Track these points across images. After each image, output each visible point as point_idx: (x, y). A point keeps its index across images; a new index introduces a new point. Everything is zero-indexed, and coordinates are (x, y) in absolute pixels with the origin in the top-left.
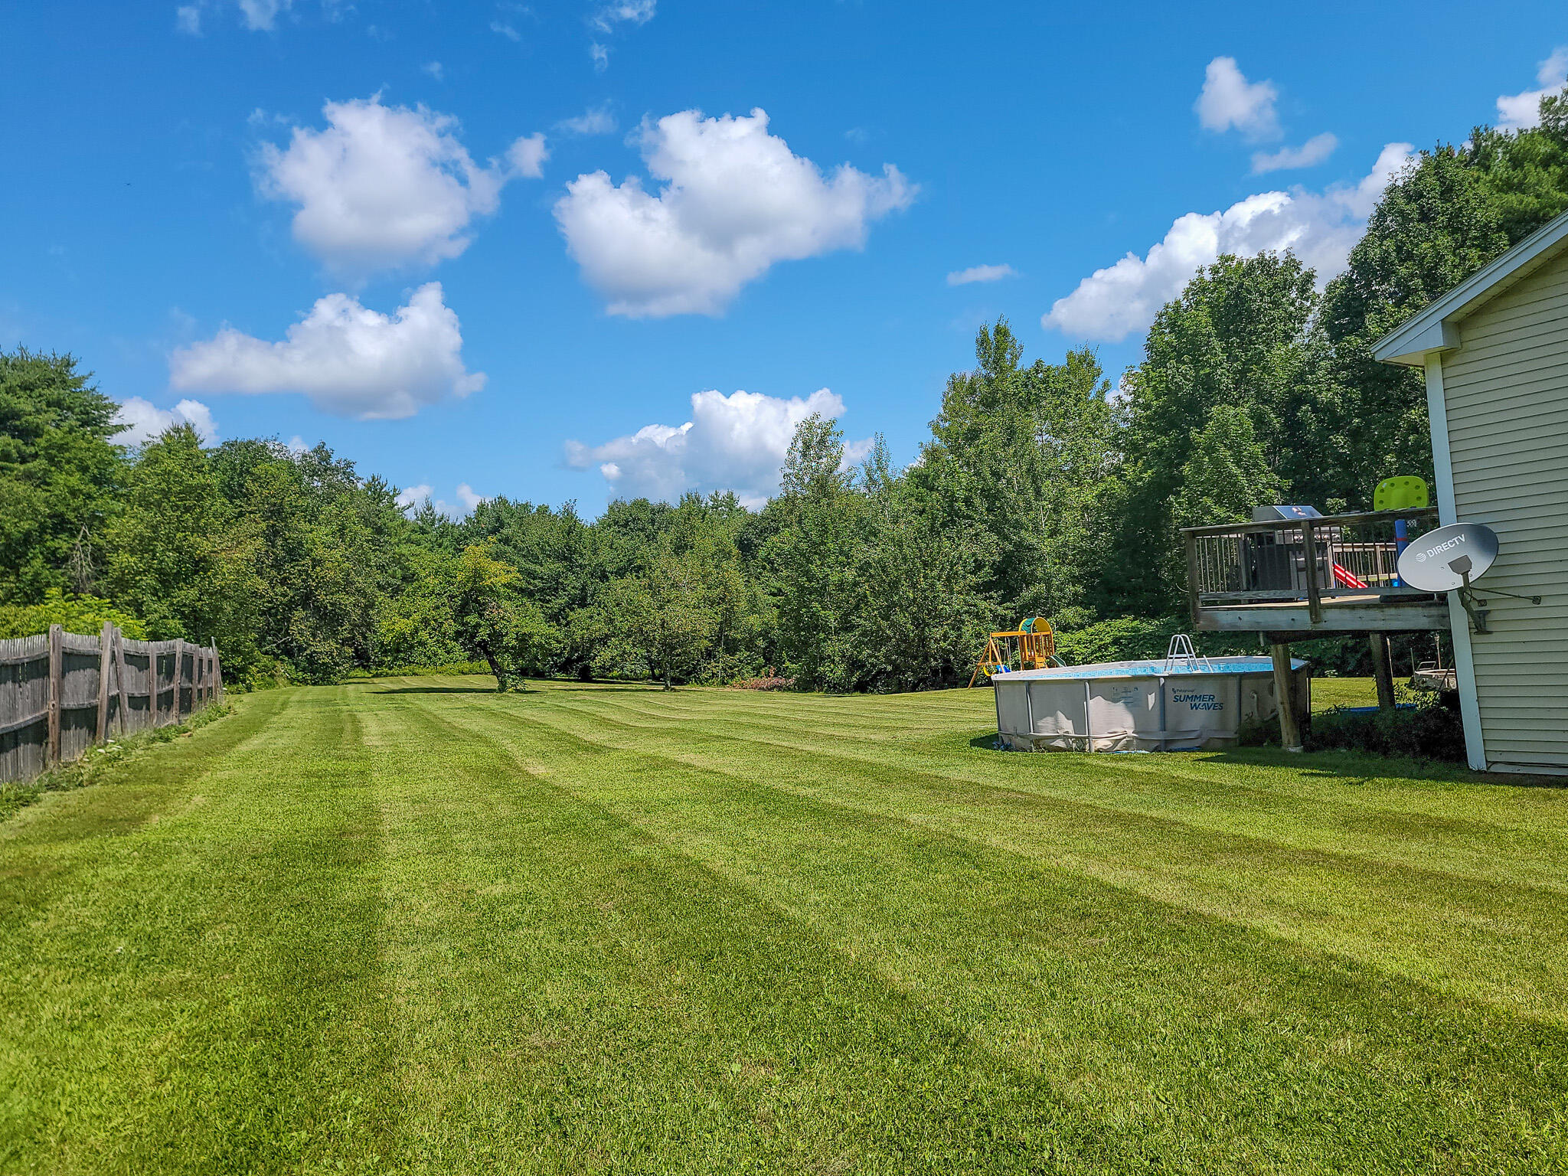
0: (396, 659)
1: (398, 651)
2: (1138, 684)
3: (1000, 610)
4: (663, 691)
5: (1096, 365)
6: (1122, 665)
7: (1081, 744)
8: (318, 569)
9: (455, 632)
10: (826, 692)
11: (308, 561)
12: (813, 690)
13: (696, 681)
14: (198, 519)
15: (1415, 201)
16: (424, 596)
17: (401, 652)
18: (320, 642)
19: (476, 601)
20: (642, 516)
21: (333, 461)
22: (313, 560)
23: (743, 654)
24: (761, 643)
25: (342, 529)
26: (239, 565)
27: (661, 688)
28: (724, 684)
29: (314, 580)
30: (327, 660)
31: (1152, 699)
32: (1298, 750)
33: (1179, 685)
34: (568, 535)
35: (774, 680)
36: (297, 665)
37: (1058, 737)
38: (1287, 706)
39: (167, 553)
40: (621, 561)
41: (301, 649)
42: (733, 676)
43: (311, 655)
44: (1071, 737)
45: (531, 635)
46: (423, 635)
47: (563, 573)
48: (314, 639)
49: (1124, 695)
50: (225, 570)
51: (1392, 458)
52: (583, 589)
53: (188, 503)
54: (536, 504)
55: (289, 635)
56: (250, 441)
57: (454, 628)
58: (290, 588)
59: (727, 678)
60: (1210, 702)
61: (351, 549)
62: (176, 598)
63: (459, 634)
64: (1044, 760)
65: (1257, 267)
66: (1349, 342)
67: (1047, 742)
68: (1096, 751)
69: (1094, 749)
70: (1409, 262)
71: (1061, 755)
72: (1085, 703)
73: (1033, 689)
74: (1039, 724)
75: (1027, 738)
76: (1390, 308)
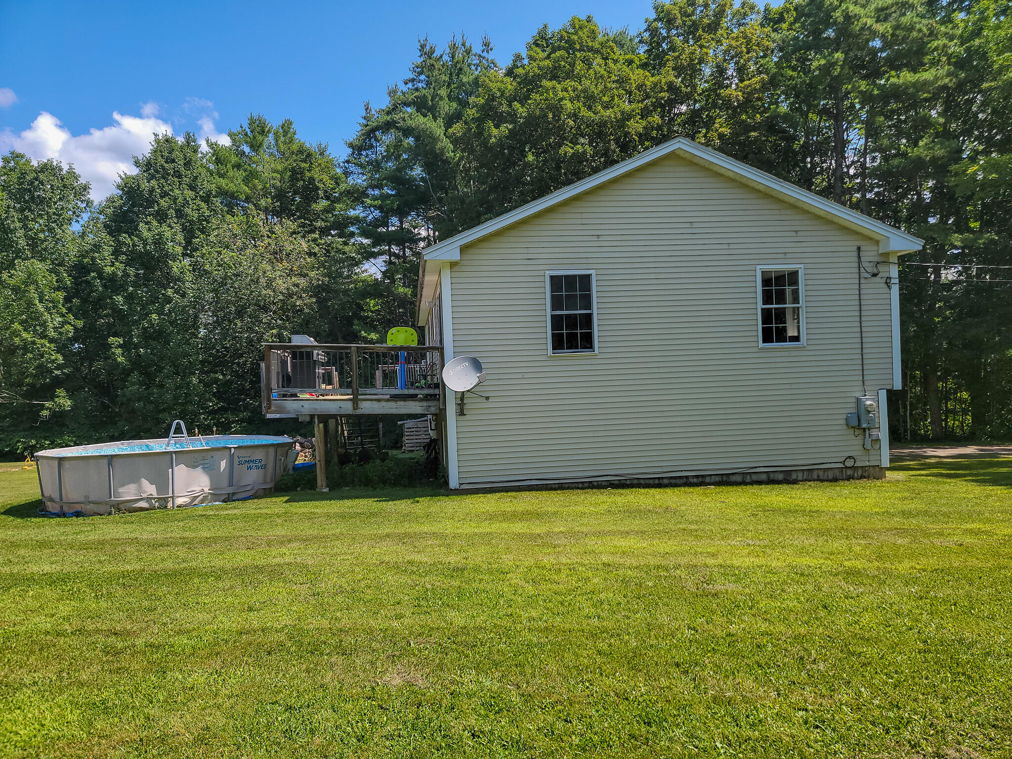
2: (212, 454)
6: (123, 444)
7: (163, 503)
31: (223, 464)
32: (326, 490)
33: (242, 453)
37: (142, 499)
38: (323, 463)
44: (154, 499)
49: (202, 462)
51: (156, 316)
60: (259, 465)
64: (123, 520)
65: (47, 168)
66: (125, 238)
67: (128, 505)
68: (178, 507)
69: (176, 506)
70: (167, 199)
71: (143, 514)
72: (170, 470)
73: (115, 462)
74: (121, 490)
75: (106, 503)
76: (155, 223)
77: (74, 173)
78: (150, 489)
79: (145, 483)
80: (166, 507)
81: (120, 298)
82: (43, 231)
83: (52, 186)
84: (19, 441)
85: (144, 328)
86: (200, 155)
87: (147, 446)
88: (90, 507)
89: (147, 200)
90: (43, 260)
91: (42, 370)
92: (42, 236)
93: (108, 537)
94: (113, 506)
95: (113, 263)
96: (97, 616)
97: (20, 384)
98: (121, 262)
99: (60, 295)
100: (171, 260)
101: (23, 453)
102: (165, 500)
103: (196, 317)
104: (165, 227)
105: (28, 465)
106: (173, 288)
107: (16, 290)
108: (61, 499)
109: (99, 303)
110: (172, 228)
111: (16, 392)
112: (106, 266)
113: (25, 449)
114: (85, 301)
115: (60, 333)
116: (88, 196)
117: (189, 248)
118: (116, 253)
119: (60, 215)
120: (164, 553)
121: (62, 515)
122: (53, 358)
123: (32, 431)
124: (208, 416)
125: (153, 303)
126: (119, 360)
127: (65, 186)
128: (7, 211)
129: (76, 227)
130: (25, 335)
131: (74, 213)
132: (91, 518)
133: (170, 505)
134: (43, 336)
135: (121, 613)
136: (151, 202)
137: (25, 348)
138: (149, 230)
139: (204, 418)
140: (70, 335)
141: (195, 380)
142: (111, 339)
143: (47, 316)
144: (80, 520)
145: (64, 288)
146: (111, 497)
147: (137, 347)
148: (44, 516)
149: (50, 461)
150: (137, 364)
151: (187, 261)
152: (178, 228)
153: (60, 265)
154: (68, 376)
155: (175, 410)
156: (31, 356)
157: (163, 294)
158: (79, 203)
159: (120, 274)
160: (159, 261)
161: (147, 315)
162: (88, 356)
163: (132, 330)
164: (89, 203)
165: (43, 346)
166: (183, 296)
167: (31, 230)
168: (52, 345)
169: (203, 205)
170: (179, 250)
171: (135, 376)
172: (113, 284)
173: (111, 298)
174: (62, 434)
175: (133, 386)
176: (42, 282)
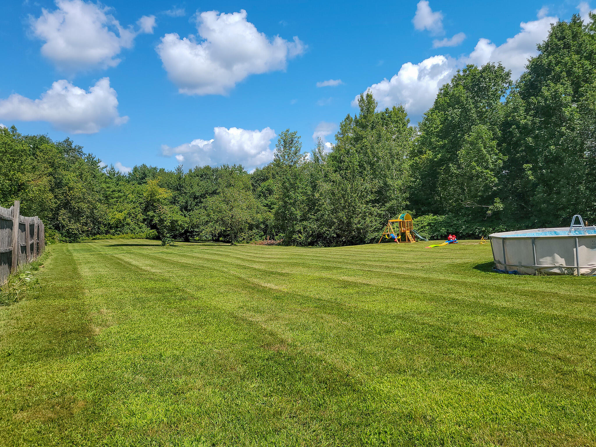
0: (116, 231)
1: (117, 227)
3: (379, 212)
4: (231, 245)
5: (405, 112)
7: (571, 272)
8: (71, 192)
9: (143, 219)
10: (297, 246)
11: (66, 188)
12: (291, 245)
13: (236, 242)
14: (20, 166)
15: (562, 40)
16: (128, 203)
17: (119, 228)
18: (72, 224)
19: (152, 205)
20: (208, 173)
21: (73, 146)
22: (69, 188)
23: (255, 231)
24: (262, 226)
25: (81, 175)
26: (40, 187)
27: (230, 244)
28: (248, 243)
29: (69, 197)
30: (76, 232)
34: (180, 180)
35: (269, 241)
36: (62, 234)
37: (555, 267)
39: (6, 181)
40: (203, 191)
41: (63, 227)
42: (251, 240)
43: (68, 230)
45: (177, 221)
46: (129, 220)
47: (177, 196)
48: (70, 222)
50: (34, 189)
51: (554, 147)
52: (186, 203)
53: (15, 158)
54: (159, 167)
55: (58, 221)
56: (34, 136)
57: (143, 218)
58: (58, 200)
59: (249, 240)
61: (85, 183)
62: (10, 202)
63: (144, 220)
64: (544, 279)
65: (488, 68)
66: (533, 99)
67: (547, 270)
68: (581, 275)
69: (580, 274)
70: (559, 66)
71: (557, 277)
72: (575, 249)
73: (537, 242)
74: (541, 260)
75: (532, 268)
76: (552, 85)
77: (502, 67)
78: (561, 261)
79: (557, 256)
80: (573, 274)
81: (530, 139)
82: (484, 107)
83: (489, 78)
84: (476, 228)
85: (546, 156)
86: (583, 28)
87: (555, 232)
88: (522, 269)
89: (547, 70)
90: (485, 123)
91: (487, 187)
92: (484, 110)
93: (537, 290)
94: (537, 270)
95: (525, 117)
96: (543, 342)
97: (476, 196)
98: (531, 116)
99: (494, 143)
100: (564, 107)
101: (479, 234)
102: (572, 269)
103: (583, 143)
104: (559, 85)
105: (483, 241)
106: (565, 126)
107: (472, 144)
108: (505, 263)
109: (517, 144)
110: (564, 85)
111: (474, 201)
112: (521, 120)
113: (480, 232)
114: (509, 144)
115: (495, 165)
116: (510, 79)
117: (577, 95)
118: (527, 111)
119: (494, 95)
120: (579, 306)
121: (506, 272)
122: (493, 180)
123: (483, 222)
124: (593, 213)
125: (552, 138)
126: (530, 178)
127: (497, 76)
128: (466, 100)
129: (503, 100)
130: (477, 168)
131: (502, 91)
132: (524, 276)
133: (576, 273)
134: (486, 168)
135: (560, 345)
136: (549, 71)
137: (478, 176)
138: (549, 90)
139: (590, 214)
140: (501, 166)
141: (582, 188)
142: (525, 166)
143: (488, 156)
144: (517, 276)
145: (497, 138)
146: (535, 264)
147: (541, 168)
148: (496, 272)
149: (498, 240)
150: (542, 180)
151: (574, 106)
152: (569, 83)
153: (494, 125)
154: (500, 190)
155: (569, 208)
156: (481, 180)
157: (558, 132)
158: (505, 84)
159: (530, 123)
160: (555, 109)
161: (547, 147)
162: (511, 177)
163: (538, 158)
164: (510, 83)
165: (487, 173)
166: (573, 130)
167: (479, 107)
168: (492, 173)
169: (587, 62)
170: (569, 98)
171: (540, 188)
172: (525, 131)
173: (524, 139)
174: (499, 224)
175: (540, 194)
176: (485, 136)
